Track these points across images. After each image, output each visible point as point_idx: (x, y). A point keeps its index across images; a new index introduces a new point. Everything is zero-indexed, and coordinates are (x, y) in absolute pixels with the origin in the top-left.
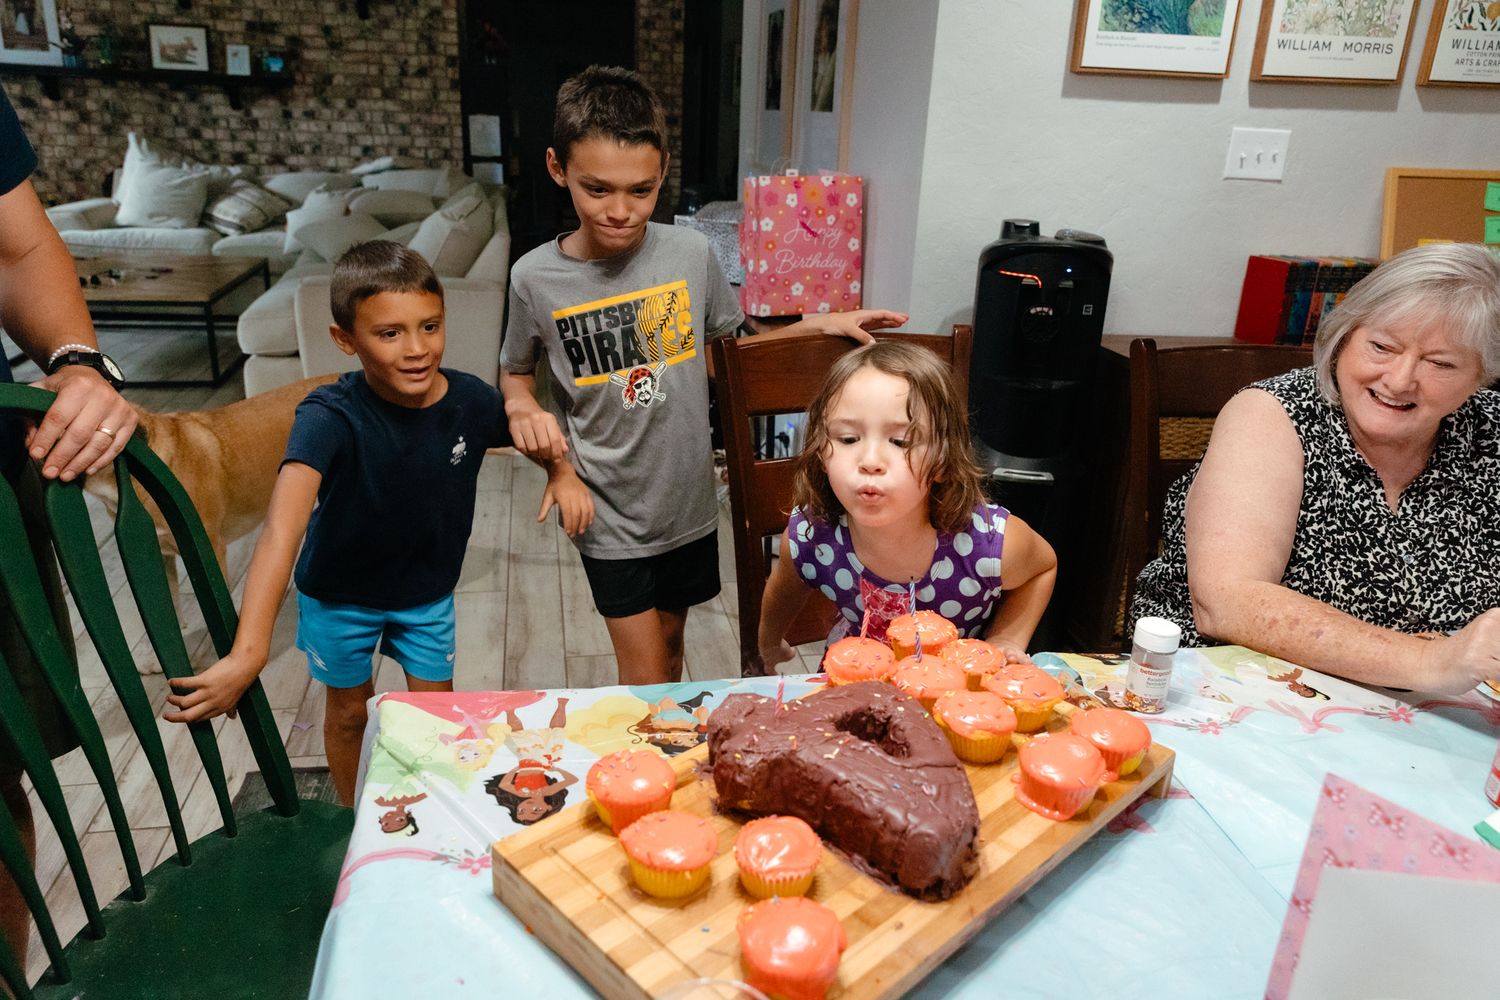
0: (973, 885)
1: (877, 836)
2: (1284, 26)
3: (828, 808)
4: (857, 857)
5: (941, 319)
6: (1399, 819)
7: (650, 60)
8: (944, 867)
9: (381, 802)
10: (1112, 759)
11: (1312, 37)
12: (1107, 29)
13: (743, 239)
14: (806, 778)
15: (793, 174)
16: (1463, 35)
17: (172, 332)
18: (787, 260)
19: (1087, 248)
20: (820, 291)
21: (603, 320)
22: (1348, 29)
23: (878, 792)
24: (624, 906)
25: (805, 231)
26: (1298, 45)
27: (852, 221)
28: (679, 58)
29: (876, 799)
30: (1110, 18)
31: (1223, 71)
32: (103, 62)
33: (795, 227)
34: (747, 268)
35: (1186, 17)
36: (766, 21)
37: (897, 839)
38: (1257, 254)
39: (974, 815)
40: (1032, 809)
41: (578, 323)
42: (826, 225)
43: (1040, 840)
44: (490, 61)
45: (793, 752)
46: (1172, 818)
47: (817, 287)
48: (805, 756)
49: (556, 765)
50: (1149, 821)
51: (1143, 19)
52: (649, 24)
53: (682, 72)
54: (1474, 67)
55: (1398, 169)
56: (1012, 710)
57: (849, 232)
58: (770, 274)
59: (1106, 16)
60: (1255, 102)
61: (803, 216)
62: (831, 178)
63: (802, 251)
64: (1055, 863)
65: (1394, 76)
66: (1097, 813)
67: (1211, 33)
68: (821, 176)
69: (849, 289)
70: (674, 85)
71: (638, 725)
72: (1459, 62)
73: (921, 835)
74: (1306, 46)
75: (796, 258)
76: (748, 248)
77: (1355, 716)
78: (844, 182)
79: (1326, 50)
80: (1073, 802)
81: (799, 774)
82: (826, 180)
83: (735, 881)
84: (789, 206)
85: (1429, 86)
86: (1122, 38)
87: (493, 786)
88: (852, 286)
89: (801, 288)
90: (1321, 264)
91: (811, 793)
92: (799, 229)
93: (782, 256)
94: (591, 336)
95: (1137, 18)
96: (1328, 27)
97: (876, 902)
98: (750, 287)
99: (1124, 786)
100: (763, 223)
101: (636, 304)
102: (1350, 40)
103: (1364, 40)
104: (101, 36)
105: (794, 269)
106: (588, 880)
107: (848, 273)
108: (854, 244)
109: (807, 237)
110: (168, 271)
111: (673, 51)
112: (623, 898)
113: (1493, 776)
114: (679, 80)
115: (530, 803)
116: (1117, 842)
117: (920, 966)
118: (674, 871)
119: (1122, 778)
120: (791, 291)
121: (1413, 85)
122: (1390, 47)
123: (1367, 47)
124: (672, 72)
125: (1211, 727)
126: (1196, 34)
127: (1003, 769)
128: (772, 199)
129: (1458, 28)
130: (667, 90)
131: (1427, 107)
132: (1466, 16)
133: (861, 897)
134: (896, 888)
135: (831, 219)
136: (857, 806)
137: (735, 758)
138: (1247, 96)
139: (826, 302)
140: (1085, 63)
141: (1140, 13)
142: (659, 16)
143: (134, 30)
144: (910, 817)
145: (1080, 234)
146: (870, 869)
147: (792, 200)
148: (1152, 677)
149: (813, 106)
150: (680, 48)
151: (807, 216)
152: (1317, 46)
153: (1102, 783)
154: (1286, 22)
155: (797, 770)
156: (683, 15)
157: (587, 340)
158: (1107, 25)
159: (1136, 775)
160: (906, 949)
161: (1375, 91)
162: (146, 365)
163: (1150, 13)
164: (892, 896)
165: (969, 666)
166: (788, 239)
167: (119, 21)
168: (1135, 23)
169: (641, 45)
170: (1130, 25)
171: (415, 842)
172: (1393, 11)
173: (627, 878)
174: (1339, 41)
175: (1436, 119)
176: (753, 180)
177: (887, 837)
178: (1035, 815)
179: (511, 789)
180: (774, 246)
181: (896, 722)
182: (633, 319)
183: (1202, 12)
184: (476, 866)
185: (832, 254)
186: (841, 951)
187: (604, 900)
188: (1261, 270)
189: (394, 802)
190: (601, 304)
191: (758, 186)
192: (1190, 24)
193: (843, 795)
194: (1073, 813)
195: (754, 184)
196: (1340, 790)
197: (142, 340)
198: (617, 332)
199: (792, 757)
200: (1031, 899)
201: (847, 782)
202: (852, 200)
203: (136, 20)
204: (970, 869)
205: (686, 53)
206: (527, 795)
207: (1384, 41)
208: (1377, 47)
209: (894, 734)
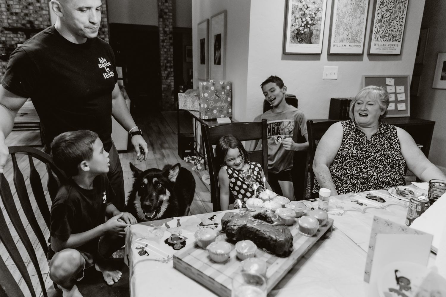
0: (293, 253)
1: (269, 242)
2: (334, 41)
3: (256, 237)
4: (264, 249)
5: (254, 118)
6: (391, 224)
7: (164, 51)
8: (286, 248)
9: (137, 248)
10: (320, 221)
11: (341, 44)
12: (291, 43)
13: (199, 99)
14: (250, 231)
15: (212, 81)
16: (377, 42)
17: (27, 131)
18: (212, 104)
19: (292, 98)
20: (221, 112)
21: (274, 125)
22: (350, 42)
23: (268, 232)
24: (210, 265)
25: (216, 96)
26: (338, 46)
27: (228, 93)
28: (172, 50)
29: (268, 234)
30: (292, 40)
31: (321, 52)
32: (3, 54)
33: (213, 95)
34: (201, 107)
35: (311, 40)
36: (199, 41)
37: (274, 243)
38: (332, 98)
39: (292, 236)
40: (302, 235)
41: (270, 125)
42: (222, 95)
43: (307, 241)
44: (119, 52)
45: (246, 225)
46: (334, 235)
47: (220, 111)
48: (249, 225)
49: (181, 235)
50: (330, 236)
51: (300, 40)
52: (163, 41)
53: (173, 53)
54: (380, 50)
55: (364, 75)
56: (294, 212)
57: (228, 96)
58: (208, 108)
59: (291, 40)
60: (329, 60)
61: (216, 92)
62: (222, 82)
63: (216, 101)
64: (310, 247)
65: (361, 53)
66: (318, 234)
67: (317, 43)
68: (220, 82)
69: (228, 111)
70: (171, 57)
71: (199, 225)
72: (377, 49)
73: (281, 241)
74: (340, 46)
75: (214, 103)
76: (201, 101)
77: (373, 209)
78: (226, 83)
79: (345, 47)
80: (313, 232)
81: (248, 230)
82: (221, 83)
83: (236, 257)
84: (212, 90)
85: (370, 55)
86: (295, 45)
87: (166, 242)
88: (229, 110)
89: (216, 111)
90: (349, 100)
91: (251, 234)
92: (214, 96)
93: (210, 103)
94: (271, 127)
95: (299, 40)
96: (345, 41)
97: (271, 259)
98: (202, 111)
99: (324, 228)
100: (205, 95)
101: (281, 122)
102: (351, 44)
103: (354, 44)
104: (3, 47)
105: (214, 107)
106: (199, 260)
107: (228, 107)
108: (229, 99)
109: (217, 98)
110: (26, 114)
111: (170, 48)
112: (210, 263)
113: (407, 219)
114: (172, 56)
115: (177, 245)
116: (323, 242)
117: (284, 272)
118: (222, 255)
119: (322, 226)
120: (213, 112)
121: (366, 55)
122: (360, 46)
123: (355, 46)
124: (170, 54)
125: (340, 214)
126: (313, 44)
127: (294, 226)
128: (207, 88)
129: (375, 41)
130: (169, 59)
131: (370, 60)
132: (377, 38)
133: (267, 258)
134: (275, 255)
135: (223, 93)
136: (264, 236)
137: (231, 227)
138: (327, 58)
139: (223, 115)
140: (287, 52)
141: (299, 39)
142: (166, 39)
143: (12, 45)
144: (277, 237)
145: (289, 95)
146: (268, 251)
147: (212, 88)
148: (325, 203)
149: (215, 64)
150: (172, 47)
151: (217, 92)
152: (343, 46)
153: (318, 228)
154: (335, 40)
155: (247, 229)
156: (172, 38)
157: (271, 128)
158: (291, 42)
159: (325, 225)
160: (280, 268)
161: (357, 57)
162: (20, 141)
163: (302, 39)
164: (274, 257)
165: (281, 203)
166: (212, 98)
167: (8, 43)
168: (298, 41)
169: (161, 47)
170: (297, 42)
171: (149, 257)
172: (360, 37)
173: (209, 258)
174: (348, 44)
175: (373, 63)
176: (202, 84)
177: (272, 242)
178: (303, 236)
179: (171, 242)
180: (208, 101)
181: (268, 216)
182: (279, 125)
183: (314, 38)
184: (167, 261)
185: (224, 102)
186: (267, 268)
187: (205, 264)
188: (333, 101)
189: (140, 248)
190: (274, 121)
191: (203, 85)
192: (312, 41)
193: (260, 234)
194: (313, 235)
195: (202, 85)
196: (377, 219)
197: (18, 134)
198: (276, 127)
199: (245, 226)
200: (306, 256)
201: (260, 230)
202: (228, 88)
203: (13, 43)
204: (291, 249)
205: (174, 49)
206: (176, 243)
207: (358, 44)
208: (357, 46)
209: (268, 219)
